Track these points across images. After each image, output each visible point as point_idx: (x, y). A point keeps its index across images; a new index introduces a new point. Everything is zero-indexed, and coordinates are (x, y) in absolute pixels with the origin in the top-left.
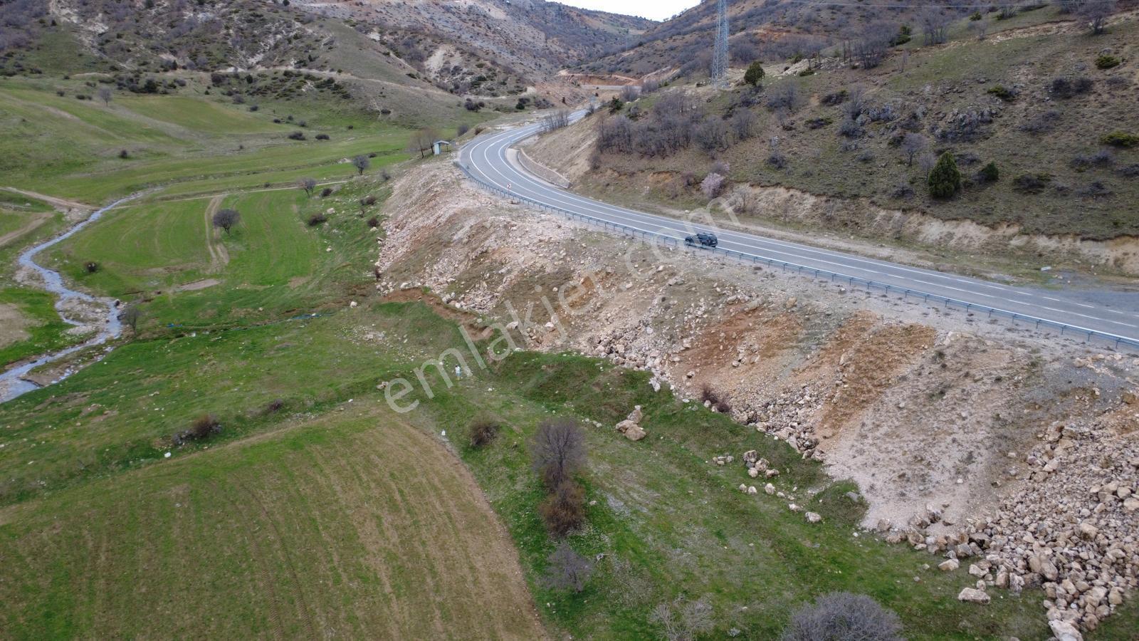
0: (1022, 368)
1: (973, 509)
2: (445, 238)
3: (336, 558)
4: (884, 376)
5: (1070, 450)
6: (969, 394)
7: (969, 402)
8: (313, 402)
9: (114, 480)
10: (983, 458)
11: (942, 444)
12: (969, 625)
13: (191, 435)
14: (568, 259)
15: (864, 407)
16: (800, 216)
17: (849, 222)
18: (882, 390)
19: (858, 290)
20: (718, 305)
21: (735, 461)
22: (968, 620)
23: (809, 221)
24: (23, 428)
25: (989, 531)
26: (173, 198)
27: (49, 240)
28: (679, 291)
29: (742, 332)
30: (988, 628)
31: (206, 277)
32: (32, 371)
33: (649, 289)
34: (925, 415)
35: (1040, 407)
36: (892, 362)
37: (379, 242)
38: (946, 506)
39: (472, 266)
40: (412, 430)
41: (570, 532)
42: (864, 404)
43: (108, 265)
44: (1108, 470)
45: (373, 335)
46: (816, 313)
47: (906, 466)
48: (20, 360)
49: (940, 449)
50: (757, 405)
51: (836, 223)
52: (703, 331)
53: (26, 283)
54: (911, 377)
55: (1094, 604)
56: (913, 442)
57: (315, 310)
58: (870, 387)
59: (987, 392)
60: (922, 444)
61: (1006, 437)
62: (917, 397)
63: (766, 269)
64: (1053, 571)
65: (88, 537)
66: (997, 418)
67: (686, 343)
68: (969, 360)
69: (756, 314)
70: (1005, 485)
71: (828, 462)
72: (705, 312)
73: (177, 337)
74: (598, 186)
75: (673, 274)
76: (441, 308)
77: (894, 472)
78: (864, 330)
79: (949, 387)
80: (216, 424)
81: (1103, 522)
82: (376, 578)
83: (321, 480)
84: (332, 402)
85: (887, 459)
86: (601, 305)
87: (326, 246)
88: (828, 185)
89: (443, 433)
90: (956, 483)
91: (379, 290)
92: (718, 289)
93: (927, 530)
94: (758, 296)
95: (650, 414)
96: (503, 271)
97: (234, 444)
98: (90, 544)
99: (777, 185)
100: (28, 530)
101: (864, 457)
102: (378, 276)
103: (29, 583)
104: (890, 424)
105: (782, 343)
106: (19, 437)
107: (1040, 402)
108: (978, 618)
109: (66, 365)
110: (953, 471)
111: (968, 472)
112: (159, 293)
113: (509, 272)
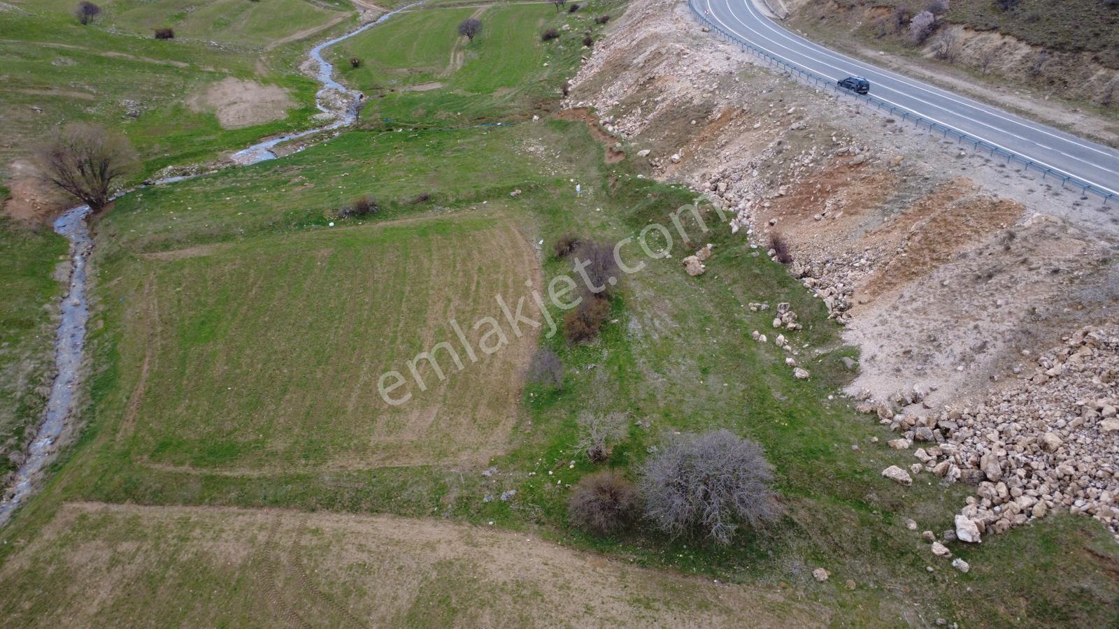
0: (1089, 263)
1: (957, 397)
2: (627, 62)
3: (401, 325)
4: (946, 250)
5: (1086, 358)
6: (1016, 282)
7: (1013, 290)
8: (454, 199)
9: (288, 237)
10: (997, 349)
11: (962, 328)
12: (876, 499)
13: (353, 212)
14: (717, 92)
15: (911, 279)
16: (1004, 68)
17: (1056, 80)
18: (937, 264)
19: (979, 156)
20: (827, 155)
21: (769, 310)
22: (877, 494)
23: (1012, 75)
24: (248, 188)
25: (961, 421)
26: (449, 6)
27: (340, 36)
28: (797, 137)
29: (838, 185)
30: (892, 506)
31: (436, 80)
32: (278, 145)
33: (771, 132)
34: (961, 296)
35: (1083, 307)
36: (961, 237)
37: (583, 61)
38: (932, 390)
39: (638, 91)
40: (519, 236)
41: (582, 342)
42: (913, 276)
43: (368, 62)
44: (1106, 385)
45: (536, 148)
46: (915, 175)
47: (916, 343)
48: (273, 135)
49: (957, 333)
50: (816, 261)
51: (1041, 79)
52: (803, 180)
53: (306, 72)
54: (972, 255)
55: (1015, 511)
56: (935, 320)
57: (501, 119)
58: (928, 259)
59: (1036, 282)
60: (943, 325)
61: (1030, 333)
62: (964, 277)
63: (899, 122)
64: (994, 472)
65: (252, 275)
66: (1032, 311)
67: (782, 190)
68: (1036, 246)
69: (858, 169)
70: (1002, 381)
71: (849, 326)
72: (812, 161)
73: (387, 130)
74: (813, 18)
75: (800, 118)
76: (595, 129)
77: (902, 347)
78: (950, 199)
79: (1000, 271)
80: (373, 205)
81: (1072, 436)
82: (421, 346)
83: (426, 263)
84: (469, 202)
85: (903, 333)
86: (726, 142)
87: (546, 60)
88: (1052, 33)
89: (541, 242)
90: (956, 370)
91: (562, 107)
92: (834, 139)
93: (906, 409)
94: (868, 150)
95: (718, 254)
96: (659, 99)
97: (382, 224)
98: (251, 280)
99: (994, 29)
100: (218, 263)
101: (884, 327)
102: (566, 93)
103: (203, 299)
104: (926, 299)
105: (868, 202)
106: (242, 194)
107: (1085, 303)
108: (888, 494)
109: (301, 143)
110: (959, 357)
111: (973, 360)
112: (393, 91)
113: (664, 100)
